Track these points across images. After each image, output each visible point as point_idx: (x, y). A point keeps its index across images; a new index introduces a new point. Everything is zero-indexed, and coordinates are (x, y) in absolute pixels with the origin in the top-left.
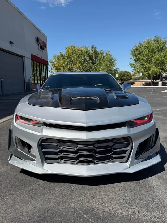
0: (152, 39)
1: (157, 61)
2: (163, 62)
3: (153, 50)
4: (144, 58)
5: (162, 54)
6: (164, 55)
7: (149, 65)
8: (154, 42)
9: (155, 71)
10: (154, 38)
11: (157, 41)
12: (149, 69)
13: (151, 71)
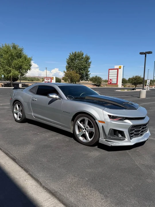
0: (10, 45)
1: (16, 65)
2: (22, 67)
3: (12, 55)
4: (5, 61)
5: (20, 60)
6: (22, 61)
7: (10, 69)
8: (11, 48)
9: (15, 74)
10: (12, 45)
11: (15, 47)
12: (10, 72)
13: (11, 74)
